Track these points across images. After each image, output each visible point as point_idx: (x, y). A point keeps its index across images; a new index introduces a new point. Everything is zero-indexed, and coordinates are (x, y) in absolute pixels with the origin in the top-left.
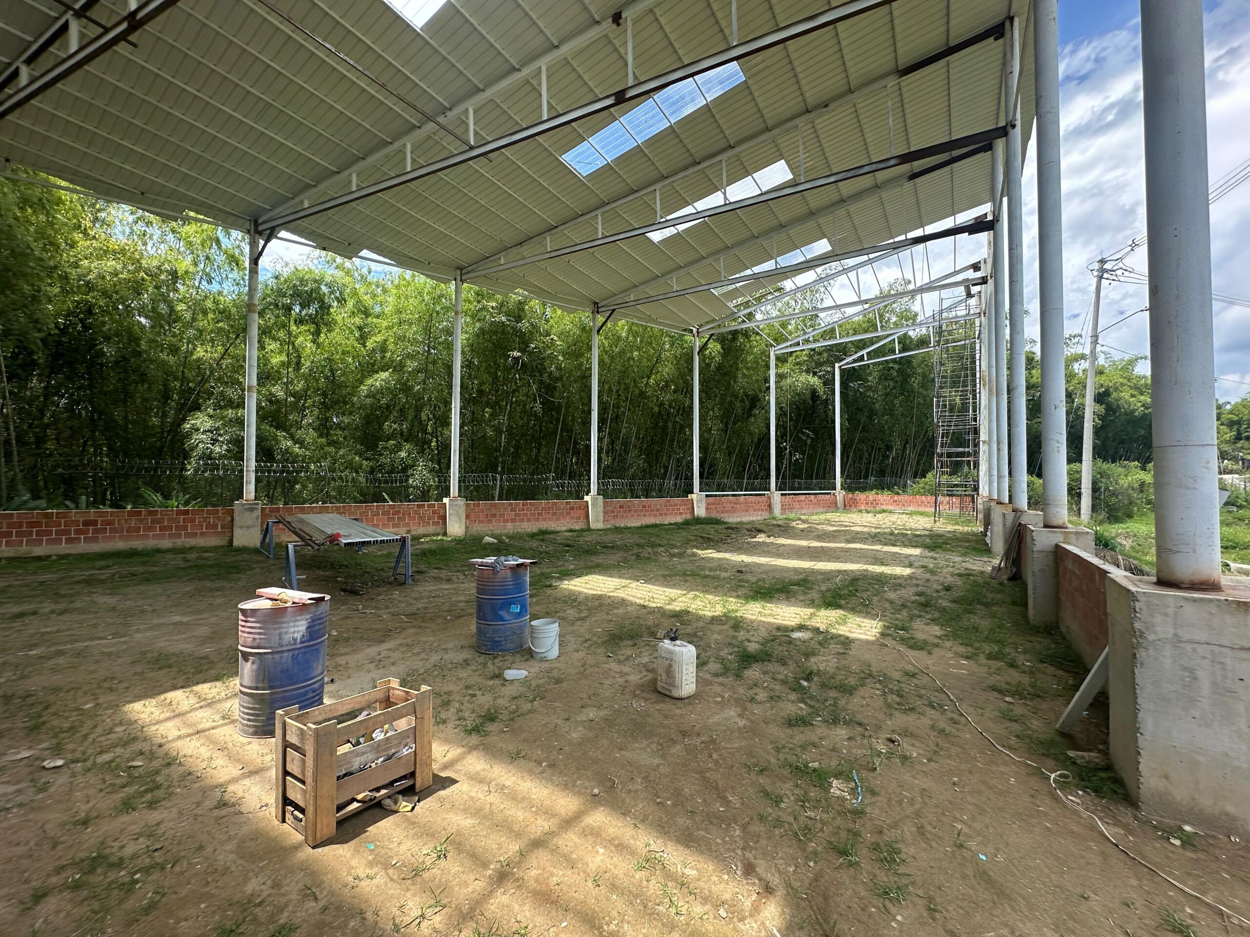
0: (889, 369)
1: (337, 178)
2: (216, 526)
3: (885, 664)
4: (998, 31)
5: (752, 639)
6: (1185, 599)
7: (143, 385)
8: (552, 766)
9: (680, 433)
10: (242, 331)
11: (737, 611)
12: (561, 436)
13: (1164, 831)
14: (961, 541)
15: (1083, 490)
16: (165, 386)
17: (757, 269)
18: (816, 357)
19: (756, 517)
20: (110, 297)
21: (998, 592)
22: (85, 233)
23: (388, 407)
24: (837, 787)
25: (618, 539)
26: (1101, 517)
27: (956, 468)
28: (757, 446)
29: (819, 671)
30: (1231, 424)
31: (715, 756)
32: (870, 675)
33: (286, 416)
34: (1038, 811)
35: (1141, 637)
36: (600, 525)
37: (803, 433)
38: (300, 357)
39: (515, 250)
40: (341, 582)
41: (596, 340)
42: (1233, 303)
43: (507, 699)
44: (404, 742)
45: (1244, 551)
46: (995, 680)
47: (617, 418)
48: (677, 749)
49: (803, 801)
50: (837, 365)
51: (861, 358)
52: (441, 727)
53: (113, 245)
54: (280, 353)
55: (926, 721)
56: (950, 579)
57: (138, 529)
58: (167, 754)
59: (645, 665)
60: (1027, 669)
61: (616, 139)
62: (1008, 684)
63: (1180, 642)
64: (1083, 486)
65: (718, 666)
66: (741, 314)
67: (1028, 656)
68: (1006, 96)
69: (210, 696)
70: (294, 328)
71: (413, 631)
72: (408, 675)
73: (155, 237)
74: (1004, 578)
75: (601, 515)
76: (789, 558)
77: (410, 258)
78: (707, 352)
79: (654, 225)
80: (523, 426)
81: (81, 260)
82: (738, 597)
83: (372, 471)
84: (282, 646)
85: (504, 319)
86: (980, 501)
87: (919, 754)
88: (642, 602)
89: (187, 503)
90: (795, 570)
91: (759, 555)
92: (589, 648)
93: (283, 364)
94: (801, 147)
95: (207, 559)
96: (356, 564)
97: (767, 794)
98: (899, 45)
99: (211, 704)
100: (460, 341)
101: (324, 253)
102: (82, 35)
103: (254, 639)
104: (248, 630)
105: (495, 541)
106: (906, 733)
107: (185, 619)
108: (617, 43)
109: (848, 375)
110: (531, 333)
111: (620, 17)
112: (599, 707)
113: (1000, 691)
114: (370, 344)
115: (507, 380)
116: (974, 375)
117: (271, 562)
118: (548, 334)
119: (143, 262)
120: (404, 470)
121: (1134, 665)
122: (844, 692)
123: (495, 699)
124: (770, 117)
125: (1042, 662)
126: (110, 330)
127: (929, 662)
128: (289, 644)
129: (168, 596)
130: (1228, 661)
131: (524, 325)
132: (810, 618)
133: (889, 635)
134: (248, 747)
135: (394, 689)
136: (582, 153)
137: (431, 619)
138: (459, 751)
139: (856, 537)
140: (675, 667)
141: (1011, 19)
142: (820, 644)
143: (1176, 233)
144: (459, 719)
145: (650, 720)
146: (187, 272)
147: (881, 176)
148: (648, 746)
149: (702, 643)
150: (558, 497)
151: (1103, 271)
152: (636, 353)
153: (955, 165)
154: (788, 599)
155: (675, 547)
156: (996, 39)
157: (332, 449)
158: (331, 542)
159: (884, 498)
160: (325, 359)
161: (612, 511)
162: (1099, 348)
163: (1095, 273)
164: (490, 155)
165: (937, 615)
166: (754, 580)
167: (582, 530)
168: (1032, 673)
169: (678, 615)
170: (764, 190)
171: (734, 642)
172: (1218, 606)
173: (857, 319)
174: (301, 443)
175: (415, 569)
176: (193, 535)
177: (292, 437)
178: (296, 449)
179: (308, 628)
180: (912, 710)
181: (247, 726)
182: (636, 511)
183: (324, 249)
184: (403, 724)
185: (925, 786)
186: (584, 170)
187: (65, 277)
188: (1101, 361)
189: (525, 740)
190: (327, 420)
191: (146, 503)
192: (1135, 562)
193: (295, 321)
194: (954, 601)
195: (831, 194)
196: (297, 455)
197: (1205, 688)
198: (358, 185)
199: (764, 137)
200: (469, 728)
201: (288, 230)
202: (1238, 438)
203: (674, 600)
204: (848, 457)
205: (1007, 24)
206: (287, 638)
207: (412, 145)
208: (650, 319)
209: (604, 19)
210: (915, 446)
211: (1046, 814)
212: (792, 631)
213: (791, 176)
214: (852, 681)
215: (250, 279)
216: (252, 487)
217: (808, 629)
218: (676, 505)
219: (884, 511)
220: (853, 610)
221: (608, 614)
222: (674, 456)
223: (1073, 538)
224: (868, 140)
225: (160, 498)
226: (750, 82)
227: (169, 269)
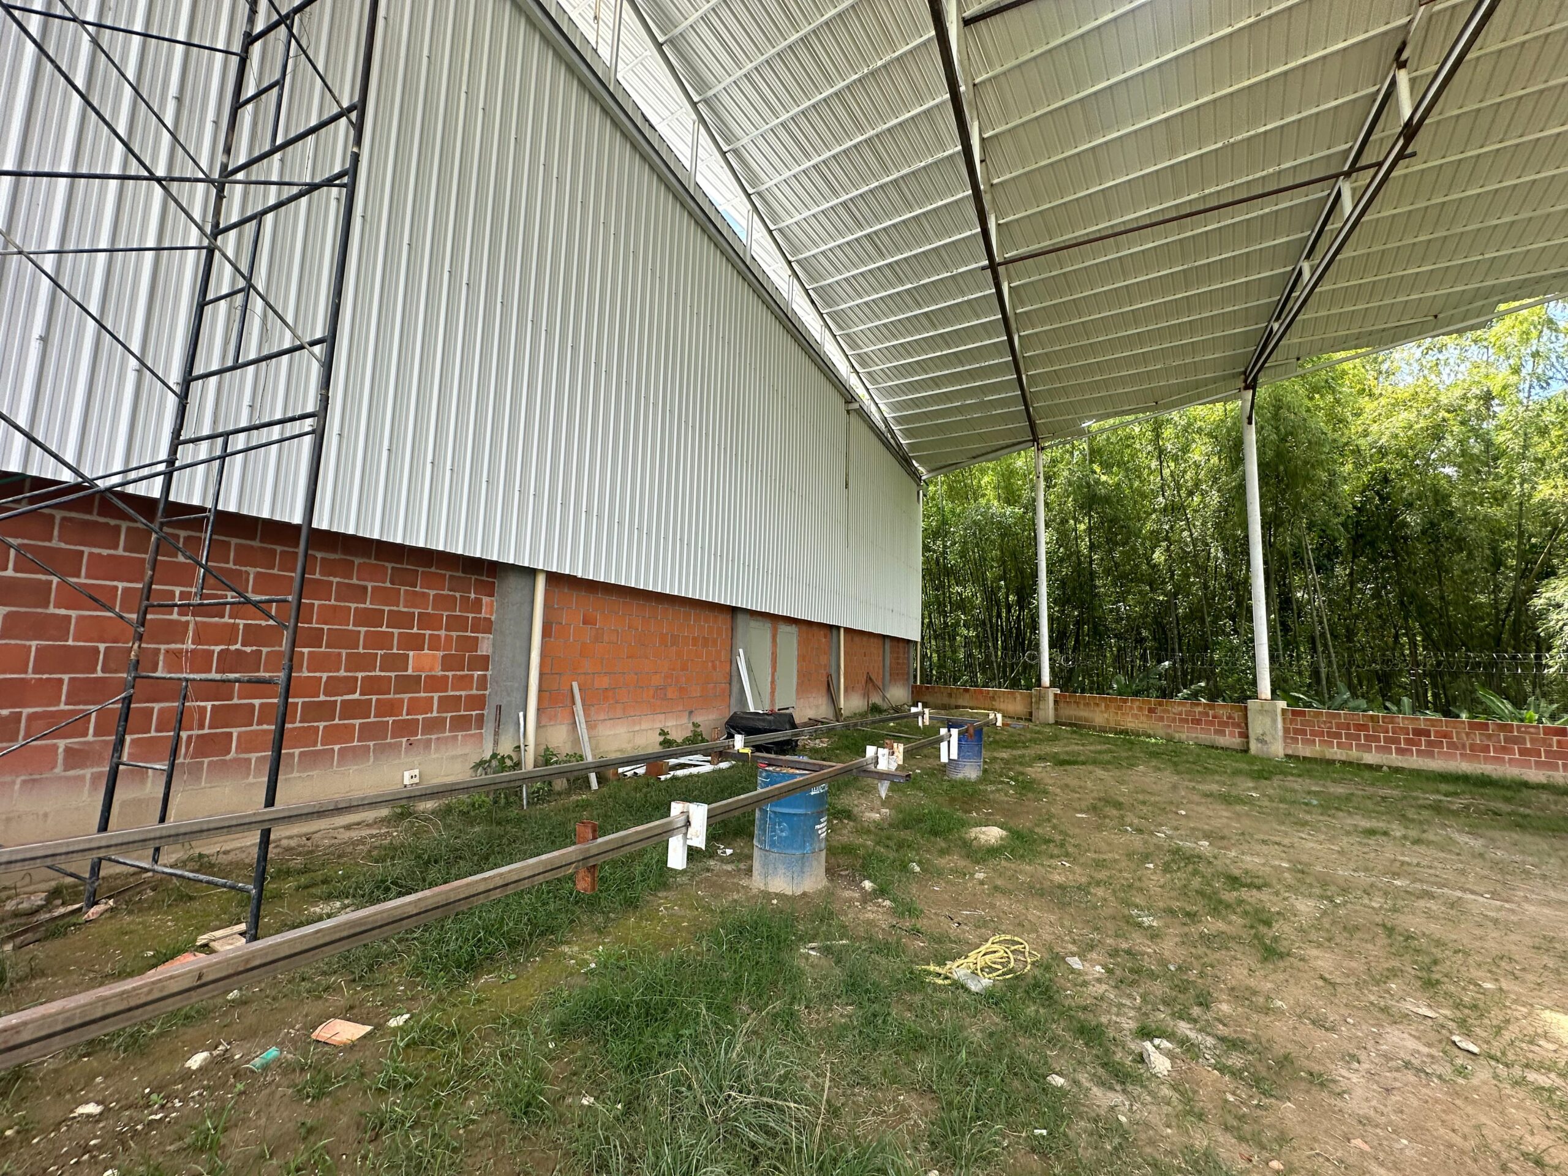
7: (1460, 553)
16: (1494, 549)
20: (1406, 456)
22: (1371, 394)
53: (1401, 394)
57: (1486, 749)
73: (1451, 361)
81: (1370, 426)
89: (1553, 717)
102: (1356, 191)
119: (1442, 398)
126: (1411, 494)
146: (1504, 387)
187: (1357, 451)
191: (1488, 712)
225: (1509, 706)
227: (1478, 392)
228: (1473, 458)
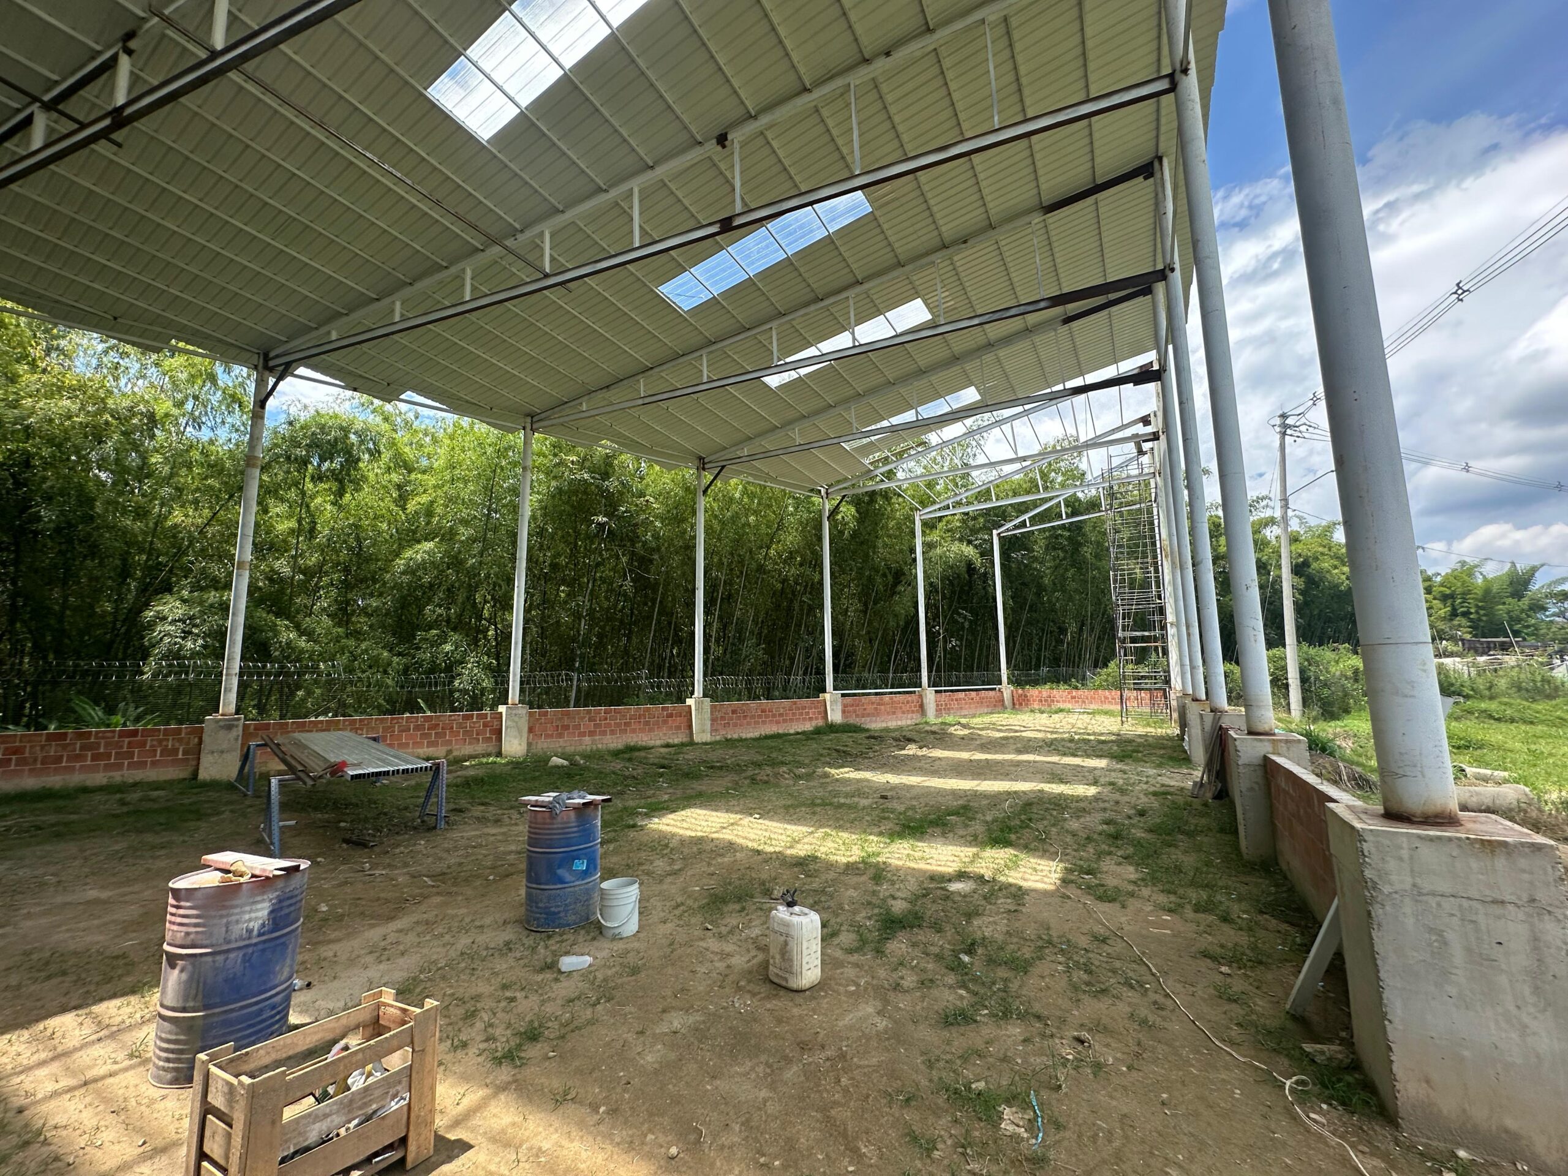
0: (1057, 537)
1: (376, 306)
2: (175, 751)
3: (1070, 924)
4: (1147, 170)
5: (899, 894)
6: (1419, 837)
7: (93, 560)
8: (613, 1112)
9: (808, 615)
10: (235, 490)
11: (878, 854)
12: (659, 622)
13: (1433, 1159)
14: (1154, 748)
15: (1290, 681)
16: (124, 561)
17: (896, 420)
18: (971, 523)
19: (904, 721)
20: (59, 446)
21: (1202, 815)
22: (33, 364)
23: (431, 585)
24: (1011, 1121)
25: (729, 757)
26: (1314, 713)
27: (1141, 656)
28: (904, 630)
29: (984, 939)
30: (1444, 598)
31: (844, 1081)
32: (1050, 942)
33: (291, 599)
34: (1272, 1139)
35: (1374, 888)
36: (707, 737)
37: (959, 614)
38: (315, 523)
39: (600, 395)
40: (345, 829)
41: (702, 503)
42: (1427, 464)
43: (559, 1002)
44: (392, 1091)
45: (1479, 752)
46: (1207, 941)
47: (729, 598)
48: (791, 1073)
49: (963, 1146)
50: (995, 532)
51: (1023, 524)
52: (460, 1054)
53: (70, 380)
54: (289, 517)
55: (1123, 1008)
56: (1144, 799)
57: (59, 759)
58: (26, 1125)
59: (755, 941)
60: (1244, 925)
61: (724, 270)
62: (1222, 946)
63: (1420, 894)
64: (1289, 676)
65: (853, 936)
66: (878, 472)
67: (1244, 905)
68: (1162, 237)
69: (118, 1019)
70: (311, 486)
71: (438, 900)
72: (421, 972)
73: (132, 371)
74: (1209, 796)
75: (708, 723)
76: (945, 777)
77: (467, 401)
78: (839, 517)
79: (770, 368)
80: (609, 608)
81: (23, 398)
82: (881, 834)
83: (406, 671)
84: (229, 942)
85: (586, 476)
86: (1173, 696)
87: (1116, 1059)
88: (755, 846)
89: (138, 719)
90: (954, 793)
91: (911, 772)
92: (680, 917)
93: (292, 531)
94: (939, 286)
95: (154, 800)
96: (370, 801)
97: (915, 1139)
98: (1042, 180)
99: (113, 1033)
100: (529, 504)
101: (357, 394)
102: (50, 130)
103: (187, 934)
104: (179, 920)
105: (565, 763)
106: (1099, 1027)
107: (104, 895)
108: (722, 166)
109: (1010, 545)
110: (621, 493)
111: (726, 139)
112: (687, 1010)
113: (1213, 958)
114: (411, 506)
115: (589, 552)
116: (1154, 544)
117: (247, 802)
118: (642, 494)
119: (110, 402)
120: (449, 669)
121: (1369, 927)
122: (1016, 969)
123: (543, 1003)
124: (903, 249)
125: (1261, 912)
126: (52, 487)
127: (1123, 919)
128: (242, 939)
129: (86, 859)
130: (1481, 919)
131: (612, 484)
132: (972, 862)
133: (1072, 882)
134: (161, 1106)
135: (386, 1005)
136: (681, 286)
137: (466, 880)
138: (481, 1093)
139: (1028, 746)
140: (792, 944)
141: (1160, 159)
142: (985, 898)
143: (1356, 396)
144: (487, 1040)
145: (757, 1028)
146: (167, 415)
147: (1032, 319)
148: (753, 1069)
149: (832, 904)
150: (652, 700)
151: (1285, 426)
152: (752, 519)
153: (1114, 309)
154: (944, 834)
155: (800, 765)
156: (1146, 178)
157: (352, 642)
158: (333, 774)
159: (1060, 693)
160: (350, 526)
161: (722, 718)
162: (1290, 513)
163: (1278, 429)
164: (570, 285)
165: (1130, 850)
166: (901, 808)
167: (683, 745)
168: (1250, 929)
169: (804, 864)
170: (899, 331)
171: (874, 900)
172: (1460, 846)
173: (1017, 477)
174: (309, 634)
175: (452, 806)
176: (142, 765)
177: (297, 627)
178: (303, 643)
179: (271, 912)
180: (1104, 991)
181: (164, 1069)
182: (753, 717)
183: (355, 390)
184: (396, 1061)
185: (1125, 1110)
186: (685, 304)
188: (1294, 526)
189: (579, 1071)
190: (348, 603)
191: (79, 721)
192: (1359, 769)
193: (312, 478)
194: (1150, 831)
195: (977, 337)
196: (302, 651)
197: (1458, 955)
198: (402, 315)
199: (895, 273)
200: (499, 1054)
201: (307, 366)
202: (1454, 614)
203: (797, 842)
204: (1015, 642)
205: (1156, 164)
206: (239, 929)
207: (473, 271)
208: (768, 477)
209: (707, 140)
210: (1092, 629)
211: (1284, 1144)
212: (950, 881)
213: (930, 317)
214: (1027, 953)
215: (252, 426)
216: (233, 696)
217: (969, 877)
218: (804, 708)
219: (1061, 711)
220: (1026, 848)
221: (709, 864)
222: (801, 644)
223: (1283, 748)
224: (1015, 280)
225: (100, 713)
226: (877, 214)
227: (144, 410)
228: (126, 470)
